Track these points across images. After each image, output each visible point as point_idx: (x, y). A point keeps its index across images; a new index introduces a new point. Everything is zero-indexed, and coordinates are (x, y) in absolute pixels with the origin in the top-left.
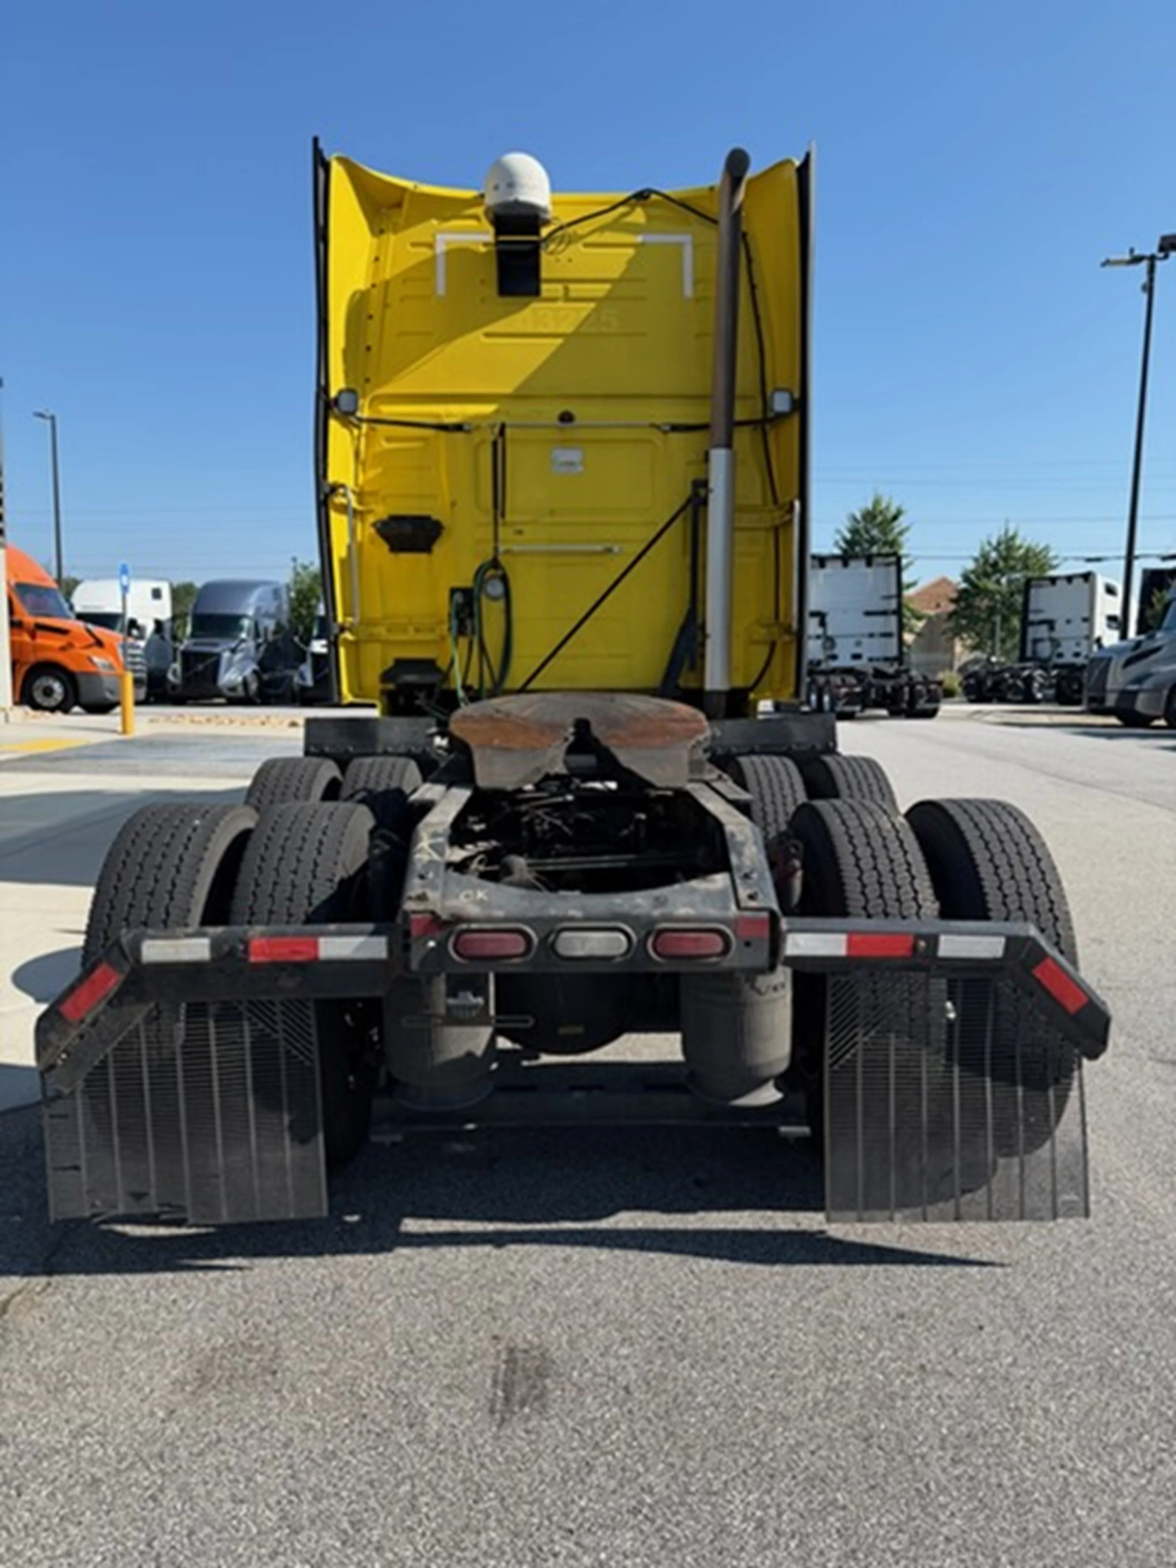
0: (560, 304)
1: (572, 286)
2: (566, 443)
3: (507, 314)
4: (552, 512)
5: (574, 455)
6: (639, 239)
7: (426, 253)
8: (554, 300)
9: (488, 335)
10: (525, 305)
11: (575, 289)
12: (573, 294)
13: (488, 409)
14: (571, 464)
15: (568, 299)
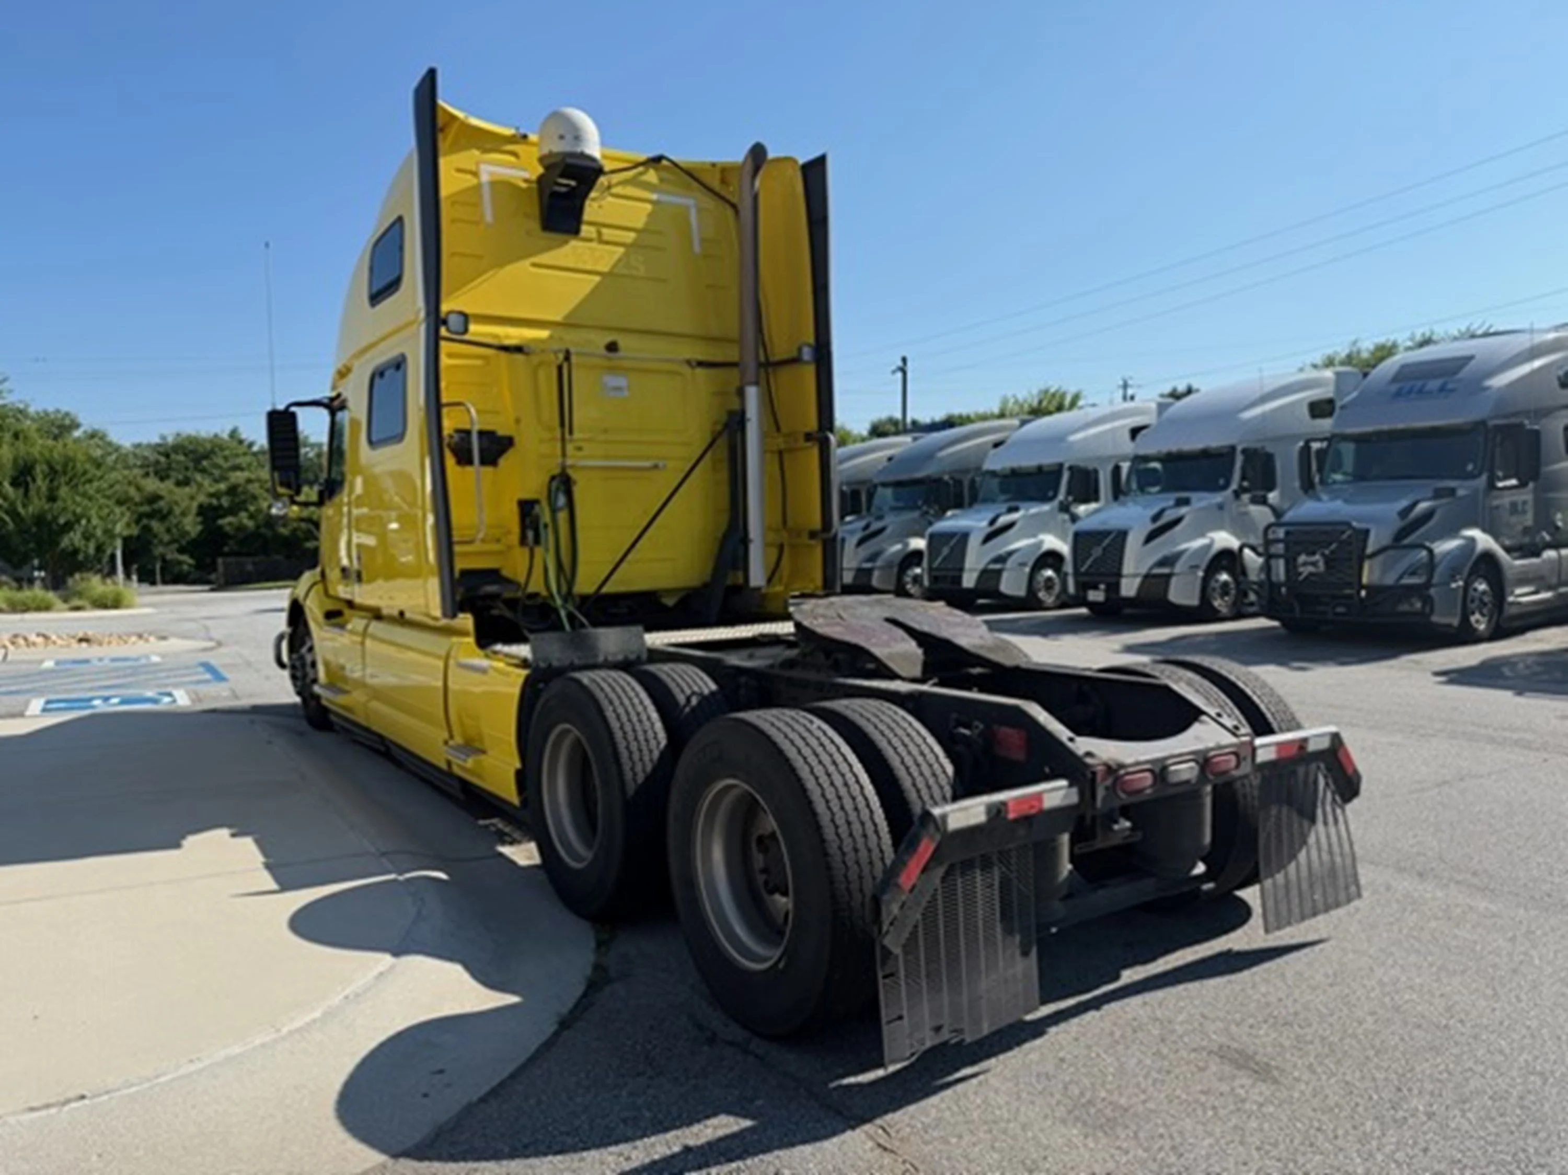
0: (594, 245)
1: (605, 231)
2: (613, 370)
3: (549, 249)
4: (605, 431)
5: (621, 381)
6: (654, 197)
7: (470, 181)
8: (590, 240)
9: (535, 265)
10: (566, 242)
11: (607, 233)
12: (605, 238)
13: (544, 334)
14: (618, 389)
15: (601, 241)
